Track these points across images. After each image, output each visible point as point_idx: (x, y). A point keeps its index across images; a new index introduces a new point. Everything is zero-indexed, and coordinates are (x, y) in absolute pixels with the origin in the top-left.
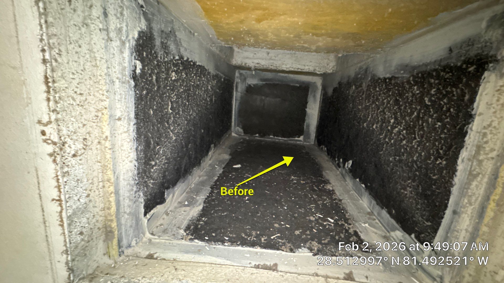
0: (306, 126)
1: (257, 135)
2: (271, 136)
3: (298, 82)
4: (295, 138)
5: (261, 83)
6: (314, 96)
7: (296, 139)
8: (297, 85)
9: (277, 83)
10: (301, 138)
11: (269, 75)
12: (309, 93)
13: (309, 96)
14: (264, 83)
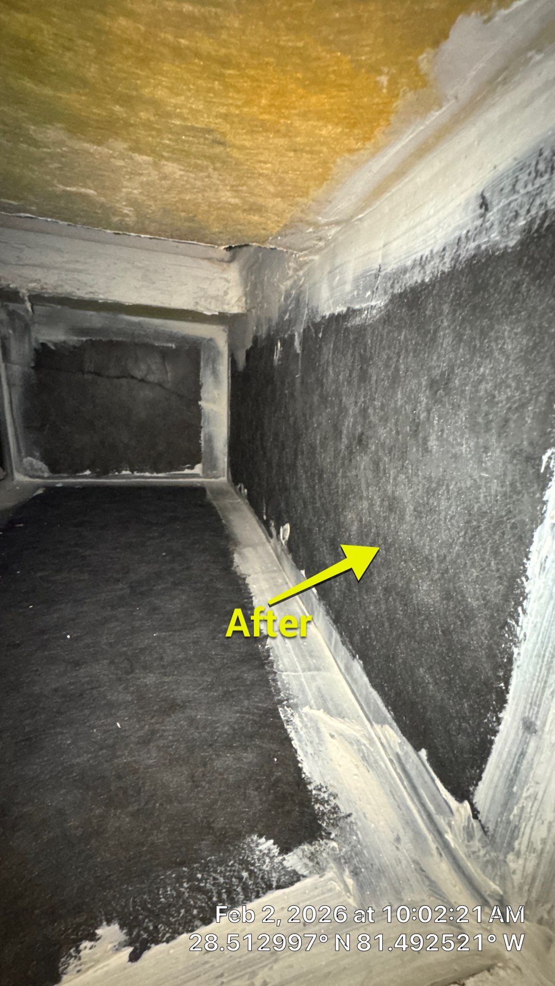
0: (205, 441)
1: (88, 472)
2: (124, 472)
3: (172, 337)
4: (183, 469)
5: (76, 338)
6: (215, 373)
7: (187, 471)
8: (170, 345)
9: (120, 339)
10: (198, 469)
11: (95, 319)
12: (202, 364)
13: (202, 370)
14: (84, 339)
